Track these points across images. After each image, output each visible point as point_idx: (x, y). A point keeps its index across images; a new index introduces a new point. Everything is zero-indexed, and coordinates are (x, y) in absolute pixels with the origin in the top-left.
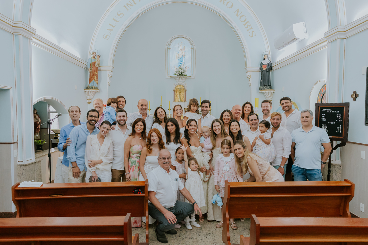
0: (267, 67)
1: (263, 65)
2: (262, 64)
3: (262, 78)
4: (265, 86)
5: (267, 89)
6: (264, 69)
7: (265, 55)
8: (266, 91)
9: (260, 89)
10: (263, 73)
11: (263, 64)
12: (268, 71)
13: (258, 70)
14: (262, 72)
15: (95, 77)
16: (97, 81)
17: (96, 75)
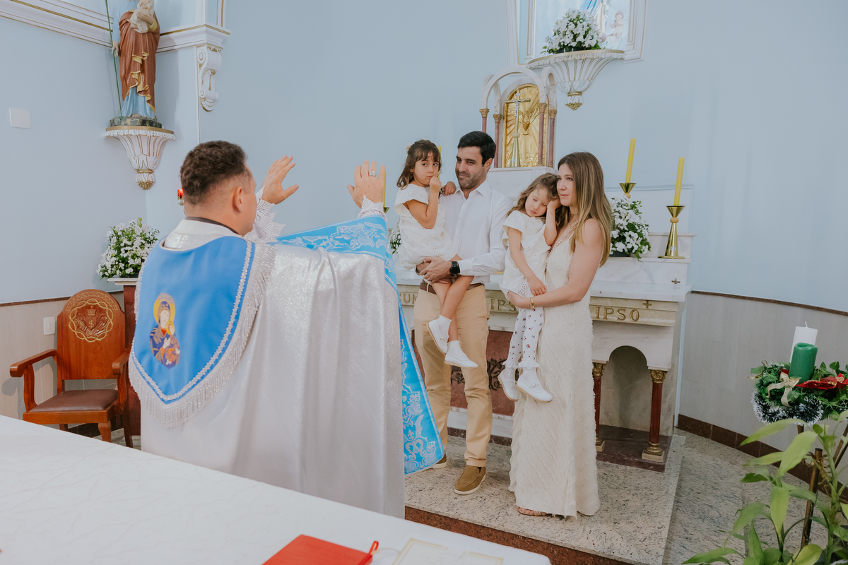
15: (135, 76)
16: (145, 92)
17: (138, 67)
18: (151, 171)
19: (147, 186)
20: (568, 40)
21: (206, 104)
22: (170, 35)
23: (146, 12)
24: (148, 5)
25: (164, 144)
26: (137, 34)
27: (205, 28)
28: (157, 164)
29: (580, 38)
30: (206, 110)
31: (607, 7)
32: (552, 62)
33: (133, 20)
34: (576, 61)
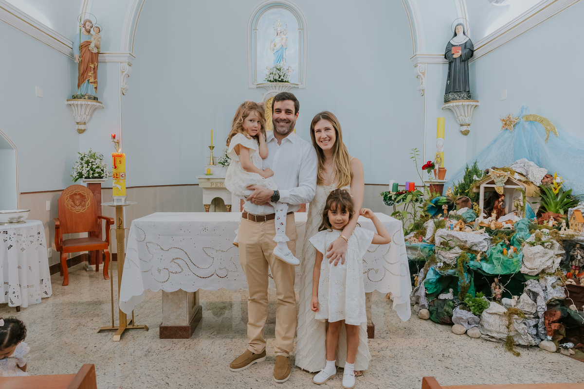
0: (462, 50)
1: (453, 48)
2: (451, 46)
3: (449, 76)
4: (459, 93)
5: (463, 98)
6: (455, 56)
7: (457, 25)
8: (461, 103)
9: (446, 101)
10: (453, 64)
11: (453, 46)
12: (464, 61)
13: (442, 59)
14: (450, 63)
15: (90, 74)
16: (94, 82)
17: (92, 69)
18: (85, 123)
19: (81, 131)
20: (277, 78)
21: (124, 91)
22: (104, 54)
23: (98, 43)
24: (99, 39)
25: (95, 110)
26: (92, 53)
27: (129, 55)
28: (89, 120)
29: (282, 77)
30: (123, 94)
31: (285, 63)
32: (270, 86)
33: (92, 45)
34: (280, 86)
